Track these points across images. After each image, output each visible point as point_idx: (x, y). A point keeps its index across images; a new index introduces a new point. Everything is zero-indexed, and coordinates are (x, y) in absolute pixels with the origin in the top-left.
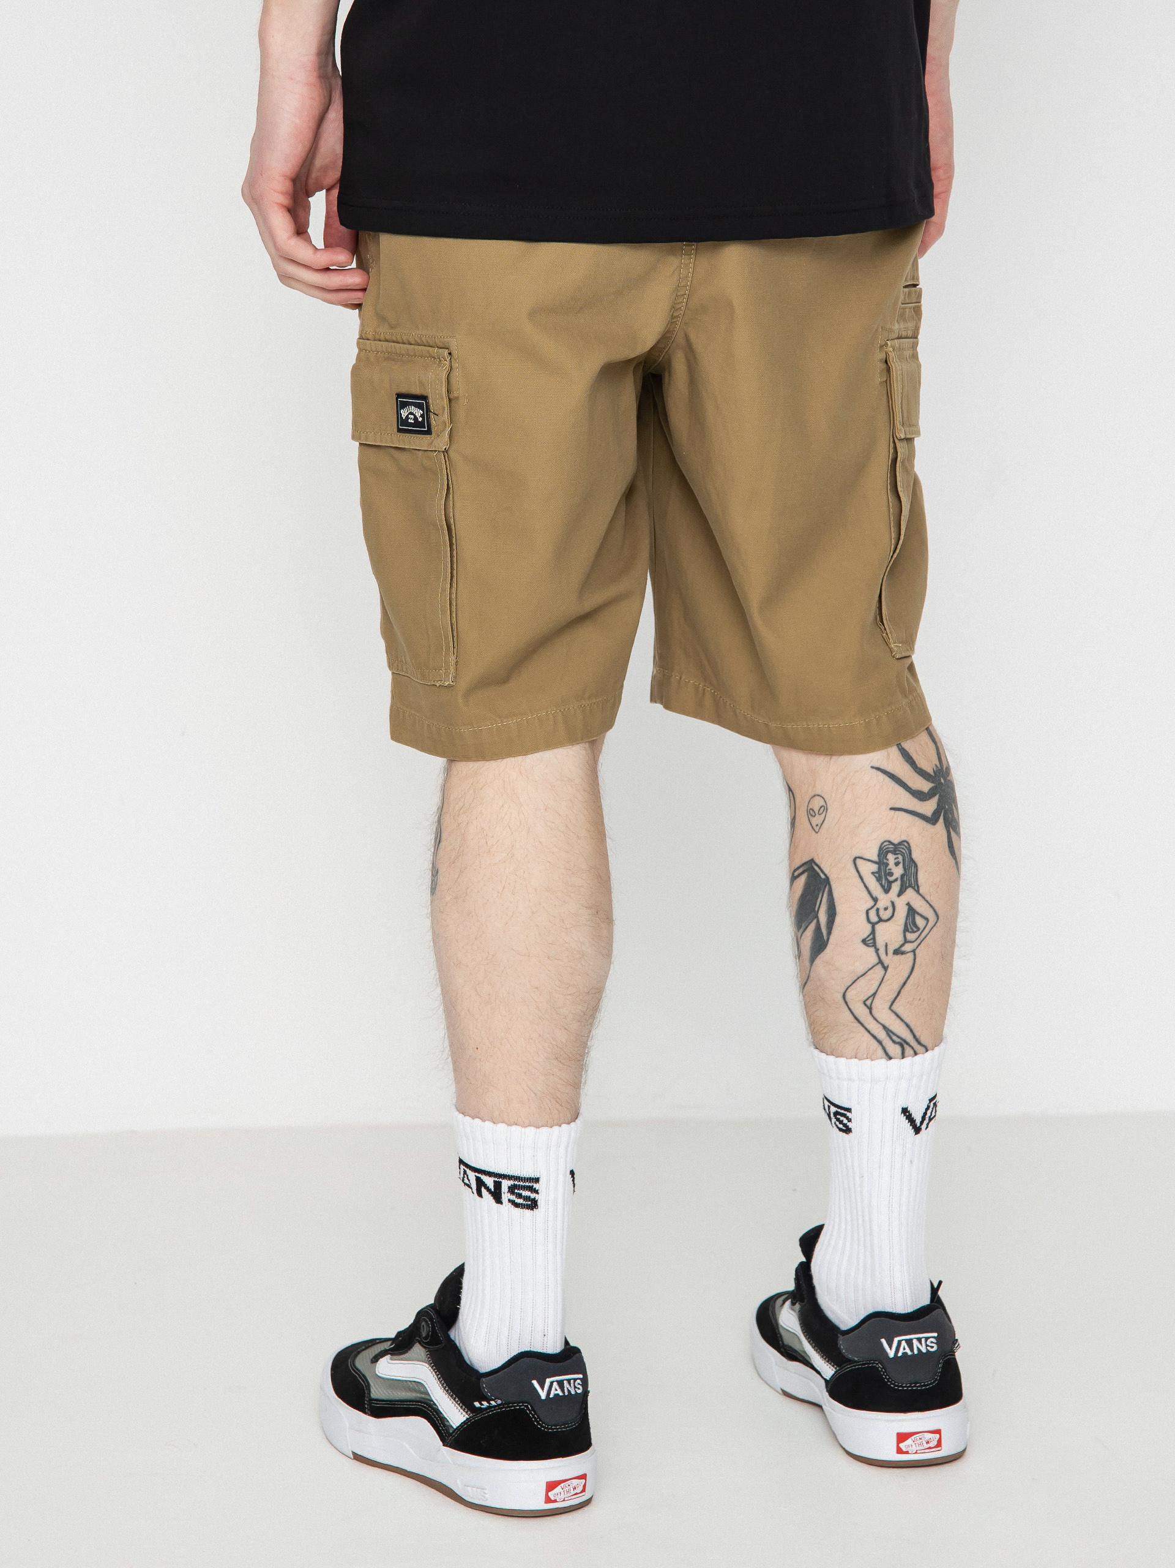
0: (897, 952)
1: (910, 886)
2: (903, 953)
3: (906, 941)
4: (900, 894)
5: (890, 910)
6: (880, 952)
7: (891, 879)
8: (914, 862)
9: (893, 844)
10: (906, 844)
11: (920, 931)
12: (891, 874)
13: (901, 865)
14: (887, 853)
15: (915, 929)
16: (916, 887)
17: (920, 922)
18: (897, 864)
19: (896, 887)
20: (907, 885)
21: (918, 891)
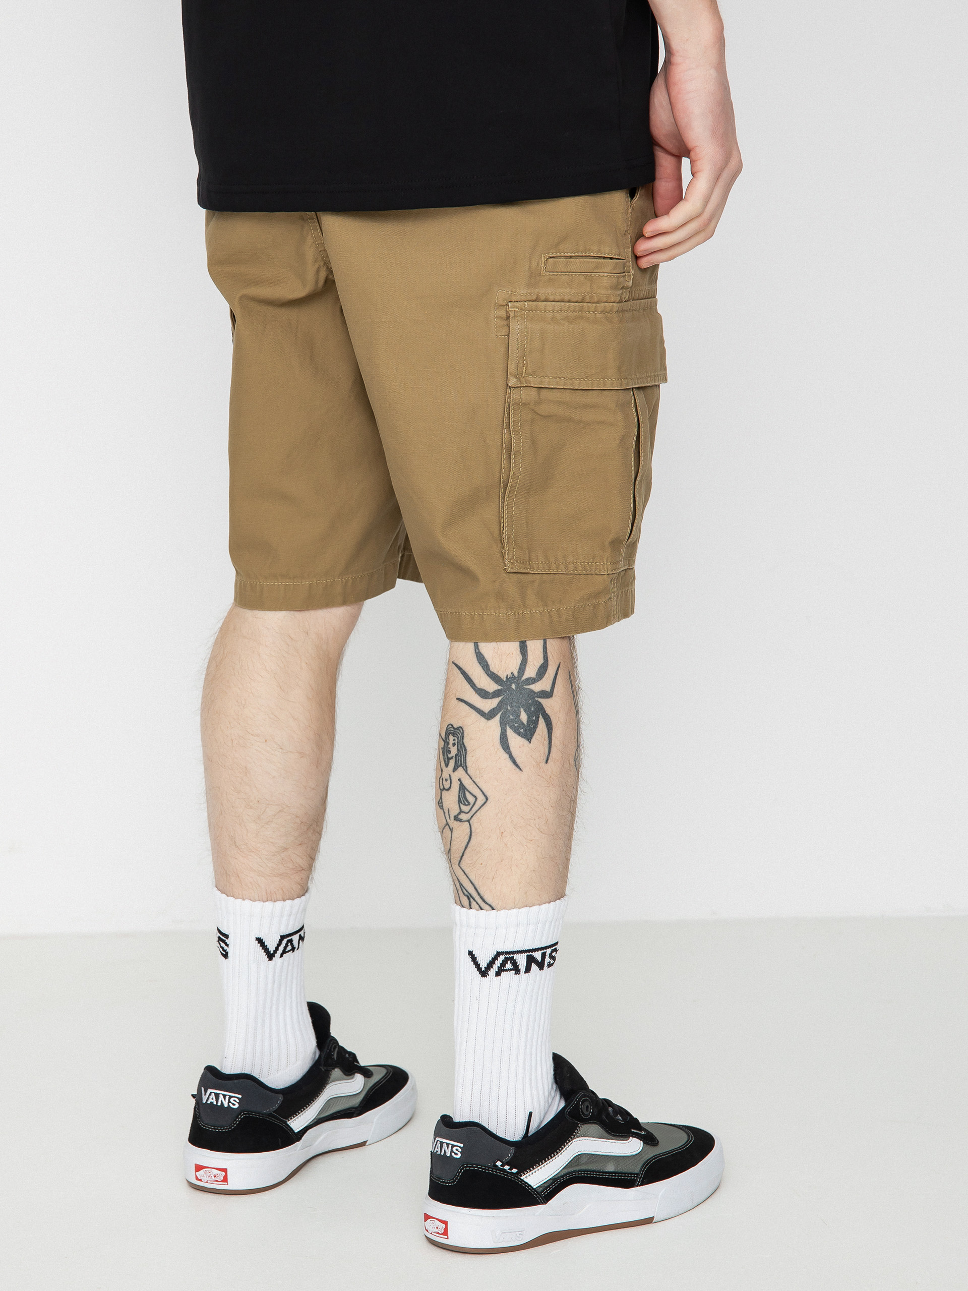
0: (456, 818)
1: (461, 765)
2: (461, 821)
3: (461, 812)
4: (455, 770)
5: (449, 781)
6: (446, 814)
7: (450, 756)
8: (464, 746)
9: (454, 728)
10: (461, 729)
11: (471, 806)
12: (450, 752)
13: (456, 746)
14: (450, 733)
15: (467, 803)
16: (465, 768)
17: (471, 799)
18: (454, 745)
19: (452, 763)
20: (459, 764)
21: (466, 771)
